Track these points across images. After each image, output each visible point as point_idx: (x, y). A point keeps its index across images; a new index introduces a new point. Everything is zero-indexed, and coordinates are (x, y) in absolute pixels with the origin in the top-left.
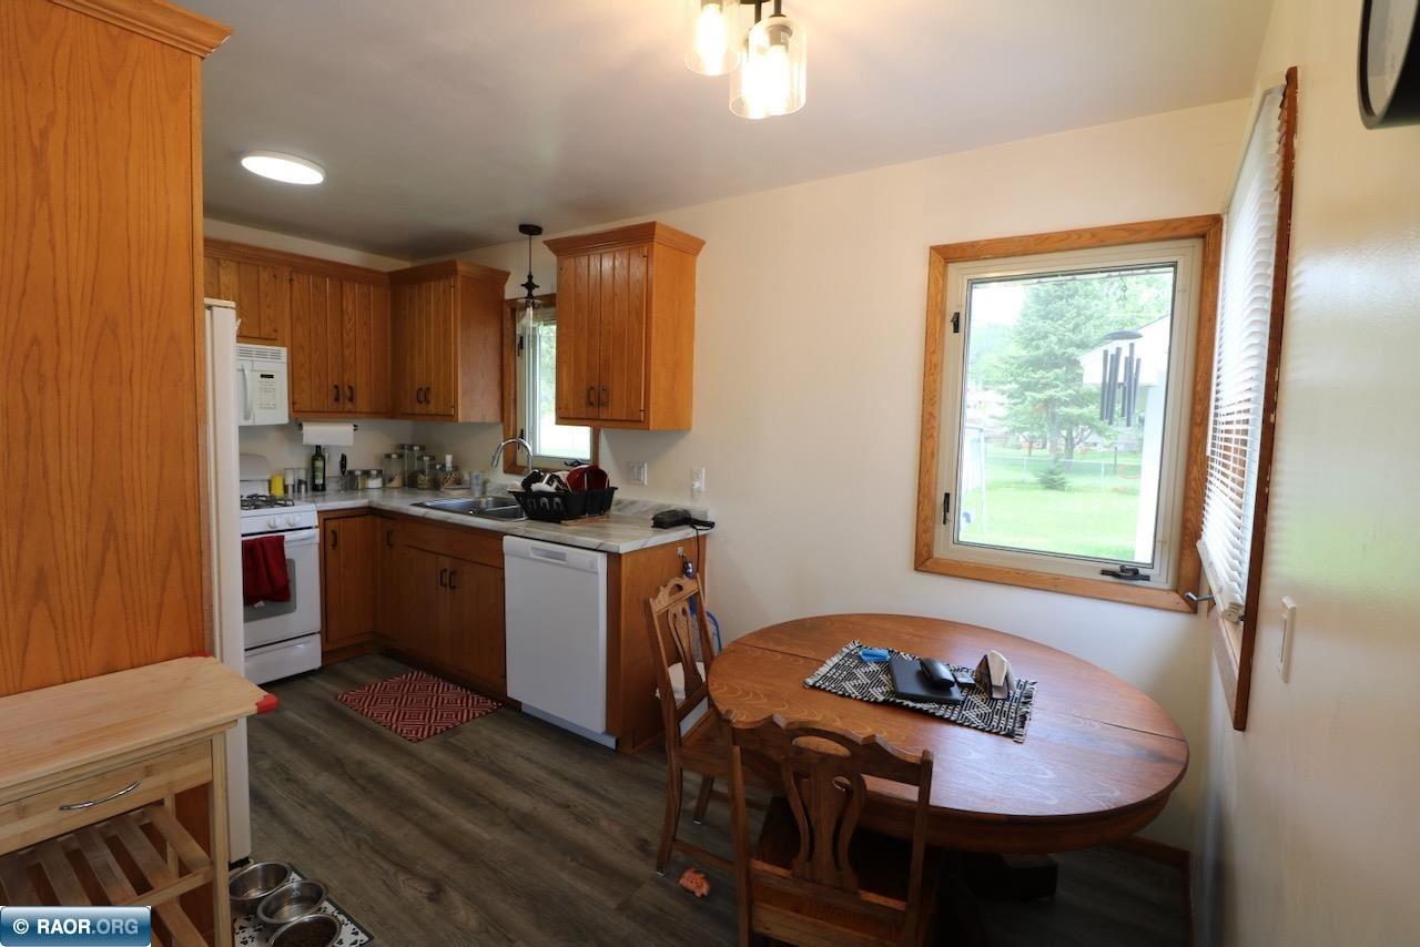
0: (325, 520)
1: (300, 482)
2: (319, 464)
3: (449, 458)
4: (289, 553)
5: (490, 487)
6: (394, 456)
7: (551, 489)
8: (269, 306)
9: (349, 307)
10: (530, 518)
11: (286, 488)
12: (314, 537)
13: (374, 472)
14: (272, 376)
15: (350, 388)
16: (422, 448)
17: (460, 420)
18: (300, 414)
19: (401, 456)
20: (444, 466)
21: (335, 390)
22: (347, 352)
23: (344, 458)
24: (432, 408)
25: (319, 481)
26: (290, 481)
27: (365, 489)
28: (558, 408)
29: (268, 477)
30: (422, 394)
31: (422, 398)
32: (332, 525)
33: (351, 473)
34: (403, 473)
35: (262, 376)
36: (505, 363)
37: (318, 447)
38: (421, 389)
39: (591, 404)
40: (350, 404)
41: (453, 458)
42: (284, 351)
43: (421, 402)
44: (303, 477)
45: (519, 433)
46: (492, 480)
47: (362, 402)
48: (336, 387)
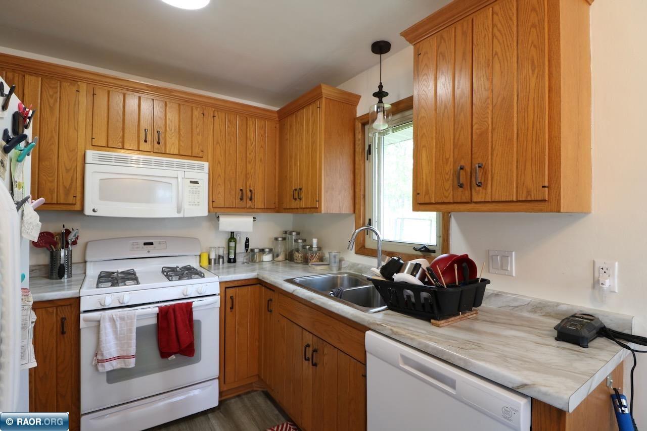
0: (226, 288)
1: (220, 257)
2: (232, 244)
3: (315, 241)
4: (196, 316)
5: (344, 265)
6: (280, 239)
7: (415, 280)
8: (198, 134)
9: (251, 135)
10: (390, 308)
11: (210, 261)
12: (215, 303)
13: (267, 250)
14: (197, 183)
15: (251, 191)
16: (298, 234)
17: (323, 212)
18: (216, 210)
19: (284, 239)
20: (311, 247)
21: (241, 192)
22: (249, 166)
23: (247, 241)
24: (303, 204)
25: (232, 256)
26: (213, 256)
27: (261, 261)
28: (416, 194)
29: (199, 253)
30: (296, 193)
31: (296, 196)
32: (230, 292)
33: (252, 250)
34: (285, 251)
35: (191, 182)
36: (357, 166)
37: (232, 233)
38: (296, 190)
39: (461, 186)
40: (250, 202)
41: (318, 241)
42: (206, 165)
43: (296, 199)
44: (221, 253)
45: (367, 221)
46: (345, 259)
47: (259, 201)
48: (241, 190)
